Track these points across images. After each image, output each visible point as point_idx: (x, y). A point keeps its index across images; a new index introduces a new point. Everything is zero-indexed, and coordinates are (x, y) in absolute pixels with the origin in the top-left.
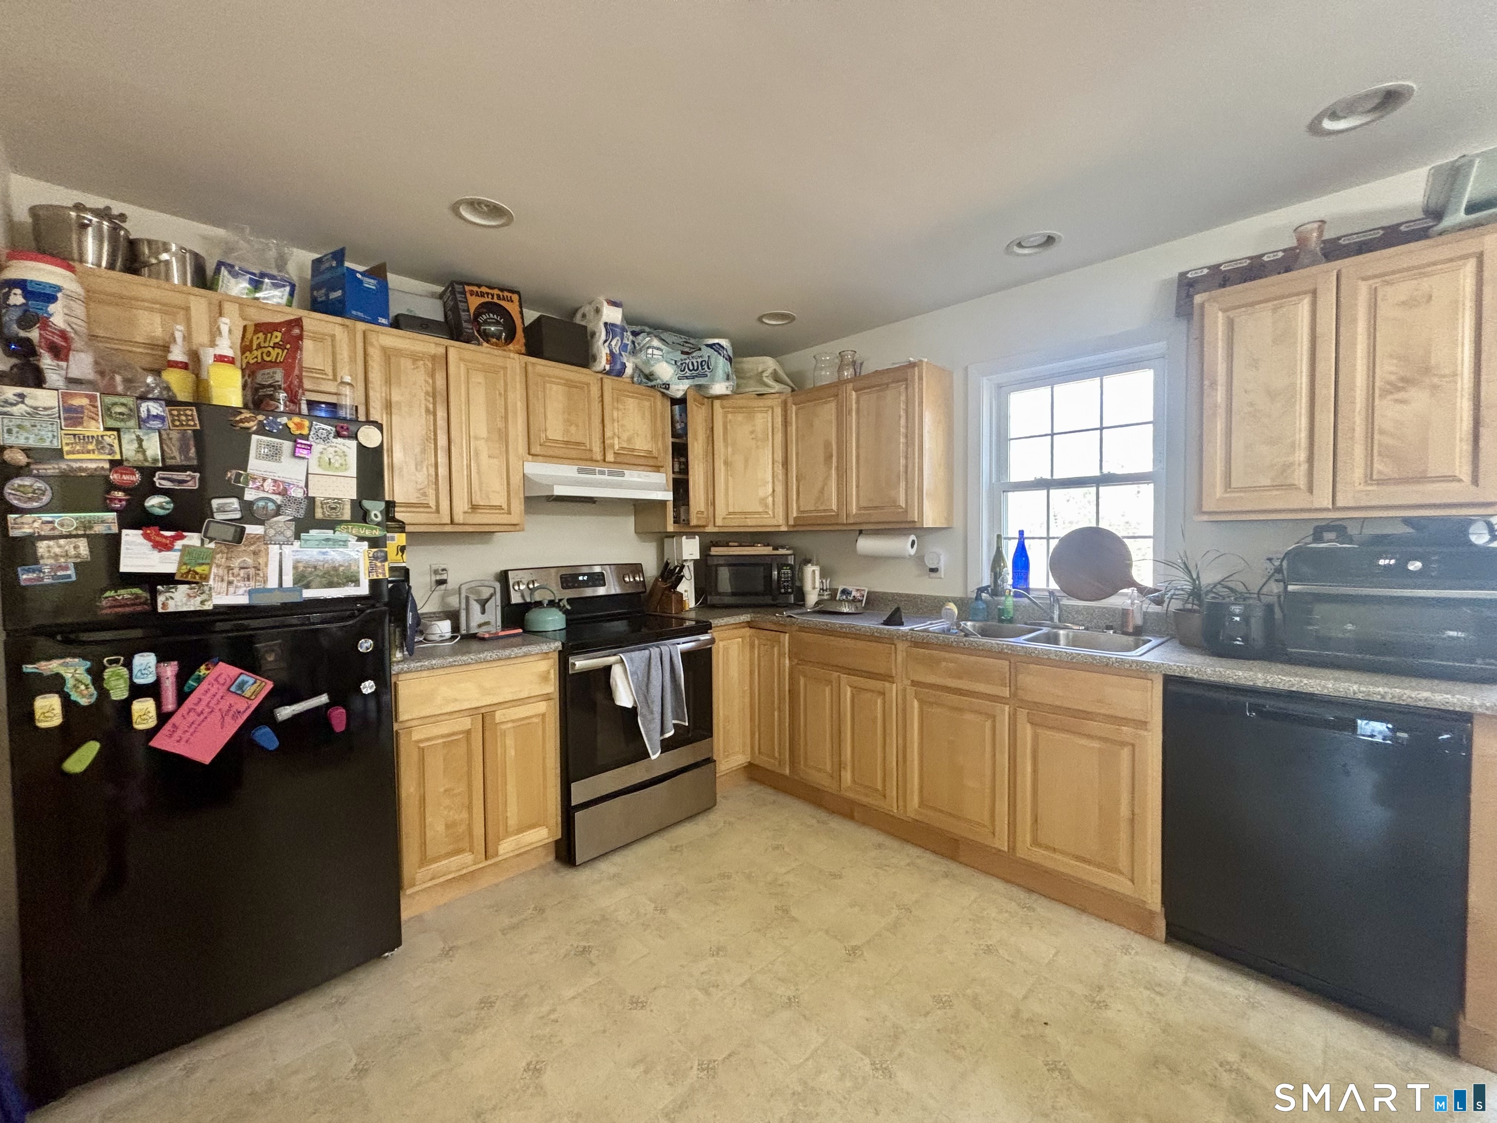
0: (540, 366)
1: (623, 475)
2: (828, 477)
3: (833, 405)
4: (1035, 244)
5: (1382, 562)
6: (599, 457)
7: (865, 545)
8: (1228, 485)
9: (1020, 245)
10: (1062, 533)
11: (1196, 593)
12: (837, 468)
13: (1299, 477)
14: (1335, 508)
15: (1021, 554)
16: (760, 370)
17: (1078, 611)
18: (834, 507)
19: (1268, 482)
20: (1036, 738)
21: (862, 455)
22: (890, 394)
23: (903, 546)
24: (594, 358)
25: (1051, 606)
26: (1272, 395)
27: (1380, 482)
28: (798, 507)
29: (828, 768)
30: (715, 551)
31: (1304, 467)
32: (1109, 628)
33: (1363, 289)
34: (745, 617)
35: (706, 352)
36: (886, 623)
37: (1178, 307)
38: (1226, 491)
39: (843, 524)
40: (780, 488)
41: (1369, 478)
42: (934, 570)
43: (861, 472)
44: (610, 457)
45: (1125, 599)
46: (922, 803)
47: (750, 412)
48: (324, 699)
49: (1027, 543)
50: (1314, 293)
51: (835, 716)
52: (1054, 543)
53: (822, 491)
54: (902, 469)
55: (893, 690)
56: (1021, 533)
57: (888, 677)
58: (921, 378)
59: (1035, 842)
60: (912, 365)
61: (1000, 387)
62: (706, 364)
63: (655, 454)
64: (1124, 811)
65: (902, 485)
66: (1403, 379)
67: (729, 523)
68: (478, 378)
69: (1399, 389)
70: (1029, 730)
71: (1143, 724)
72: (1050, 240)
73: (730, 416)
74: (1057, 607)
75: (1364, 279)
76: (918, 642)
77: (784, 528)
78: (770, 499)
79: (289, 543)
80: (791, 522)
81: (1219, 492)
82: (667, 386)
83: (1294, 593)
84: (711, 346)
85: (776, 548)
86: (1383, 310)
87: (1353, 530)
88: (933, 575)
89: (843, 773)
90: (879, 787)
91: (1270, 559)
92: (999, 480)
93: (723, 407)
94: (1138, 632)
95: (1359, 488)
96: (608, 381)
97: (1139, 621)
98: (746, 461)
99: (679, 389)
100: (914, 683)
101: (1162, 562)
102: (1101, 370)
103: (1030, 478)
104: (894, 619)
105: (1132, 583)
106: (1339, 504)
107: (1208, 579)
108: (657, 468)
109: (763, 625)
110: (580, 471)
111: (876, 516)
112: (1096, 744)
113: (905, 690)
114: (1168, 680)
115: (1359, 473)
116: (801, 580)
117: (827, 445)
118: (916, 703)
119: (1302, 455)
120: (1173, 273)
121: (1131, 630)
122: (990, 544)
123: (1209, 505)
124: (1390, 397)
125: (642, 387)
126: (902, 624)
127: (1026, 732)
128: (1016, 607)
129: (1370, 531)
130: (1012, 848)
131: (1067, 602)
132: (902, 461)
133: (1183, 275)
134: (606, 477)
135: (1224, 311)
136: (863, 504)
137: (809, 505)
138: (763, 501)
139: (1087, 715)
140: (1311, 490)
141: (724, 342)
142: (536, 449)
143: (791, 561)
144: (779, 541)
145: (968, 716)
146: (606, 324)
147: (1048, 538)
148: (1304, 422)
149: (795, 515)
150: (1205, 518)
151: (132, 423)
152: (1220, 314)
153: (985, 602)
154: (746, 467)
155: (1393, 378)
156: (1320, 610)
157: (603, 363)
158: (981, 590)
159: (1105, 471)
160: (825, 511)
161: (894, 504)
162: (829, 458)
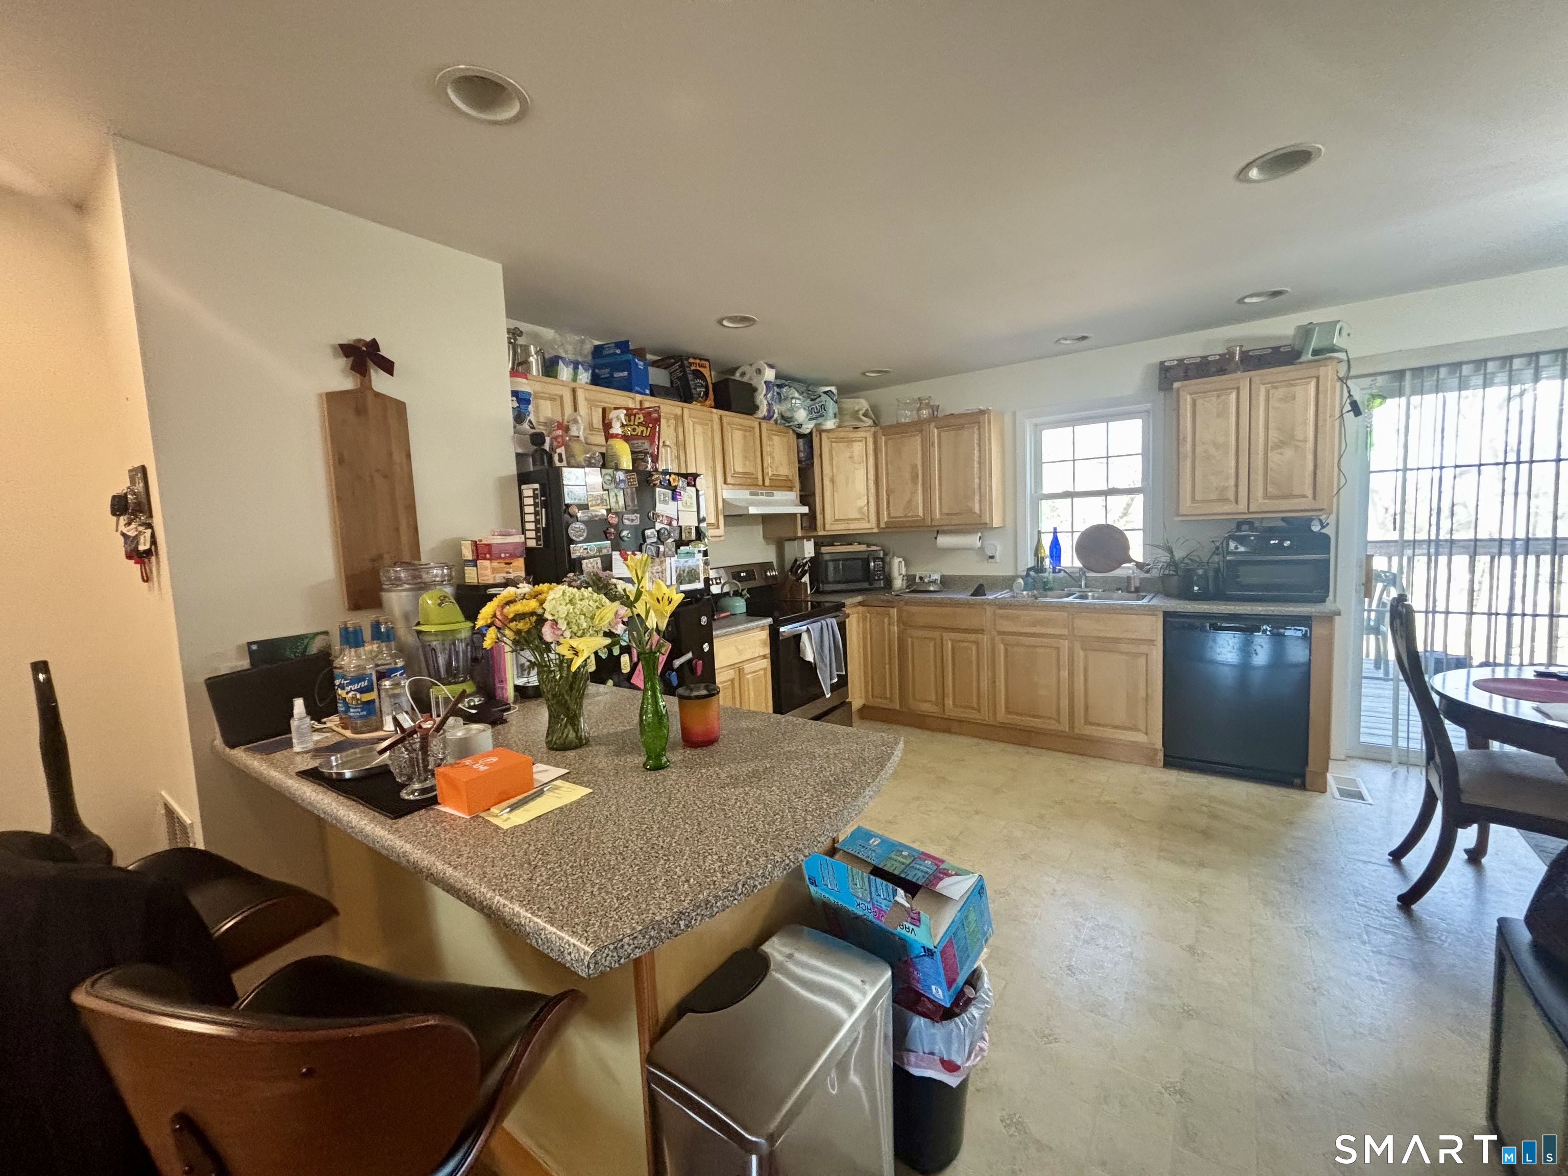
0: (728, 416)
1: (773, 495)
2: (914, 493)
3: (918, 439)
4: (1075, 339)
5: (1272, 542)
6: (760, 483)
7: (943, 541)
8: (1193, 500)
9: (1065, 339)
10: (1083, 529)
11: (1173, 564)
12: (923, 485)
13: (1231, 495)
14: (1249, 513)
15: (1055, 546)
16: (857, 408)
17: (1096, 579)
18: (921, 514)
19: (1214, 498)
20: (1086, 657)
21: (944, 476)
22: (965, 434)
23: (973, 540)
24: (757, 408)
25: (1080, 577)
26: (1216, 445)
27: (1270, 498)
28: (889, 514)
29: (933, 698)
30: (824, 549)
31: (1233, 489)
32: (1118, 589)
33: (1263, 388)
34: (859, 598)
35: (824, 397)
36: (972, 595)
37: (1160, 384)
38: (1192, 503)
39: (928, 526)
40: (872, 500)
41: (1266, 496)
42: (992, 557)
43: (944, 487)
44: (767, 483)
45: (1126, 570)
46: (1008, 711)
47: (850, 441)
48: (689, 655)
49: (1058, 535)
50: (1238, 389)
51: (939, 664)
52: (1076, 536)
53: (910, 501)
54: (976, 486)
55: (985, 639)
56: (1055, 529)
57: (981, 631)
58: (989, 422)
59: (1087, 722)
60: (982, 412)
61: (1036, 425)
62: (823, 407)
63: (790, 478)
64: (1142, 694)
65: (977, 497)
66: (1281, 441)
67: (835, 527)
68: (699, 429)
69: (1280, 447)
70: (1082, 653)
71: (1151, 642)
72: (1084, 338)
73: (834, 445)
74: (1083, 577)
75: (1264, 384)
76: (1001, 605)
77: (875, 530)
78: (866, 508)
79: (673, 556)
80: (883, 525)
81: (1188, 503)
82: (800, 426)
83: (1229, 561)
84: (825, 393)
85: (869, 545)
86: (1272, 403)
87: (1257, 524)
88: (991, 560)
89: (946, 702)
90: (975, 706)
91: (1213, 542)
92: (1036, 492)
93: (828, 438)
94: (1137, 590)
95: (1260, 501)
96: (764, 425)
97: (1138, 584)
98: (847, 478)
99: (807, 428)
100: (1000, 633)
101: (1148, 545)
102: (1107, 418)
103: (1060, 491)
104: (979, 591)
105: (1130, 561)
106: (1251, 510)
107: (1179, 554)
108: (791, 489)
109: (874, 603)
110: (752, 494)
111: (956, 520)
112: (1125, 657)
113: (993, 639)
114: (1166, 614)
115: (1260, 493)
116: (890, 568)
117: (914, 467)
118: (1002, 646)
119: (1232, 482)
120: (1157, 359)
121: (1133, 589)
122: (1032, 537)
123: (1183, 511)
124: (1275, 451)
125: (781, 427)
126: (985, 595)
127: (1080, 654)
128: (1054, 578)
129: (1266, 524)
130: (1072, 727)
131: (1091, 574)
132: (977, 481)
133: (1162, 363)
134: (764, 498)
135: (1190, 394)
136: (945, 511)
137: (898, 512)
138: (860, 510)
139: (1117, 640)
140: (1237, 502)
141: (833, 389)
142: (729, 480)
143: (881, 554)
144: (871, 540)
145: (1040, 650)
146: (765, 382)
147: (1072, 532)
148: (1233, 463)
149: (886, 519)
150: (1181, 518)
151: (613, 485)
152: (1188, 396)
153: (1034, 578)
154: (847, 484)
155: (1277, 441)
156: (1242, 569)
157: (763, 411)
158: (1029, 570)
159: (1110, 487)
160: (912, 516)
161: (971, 511)
162: (915, 478)
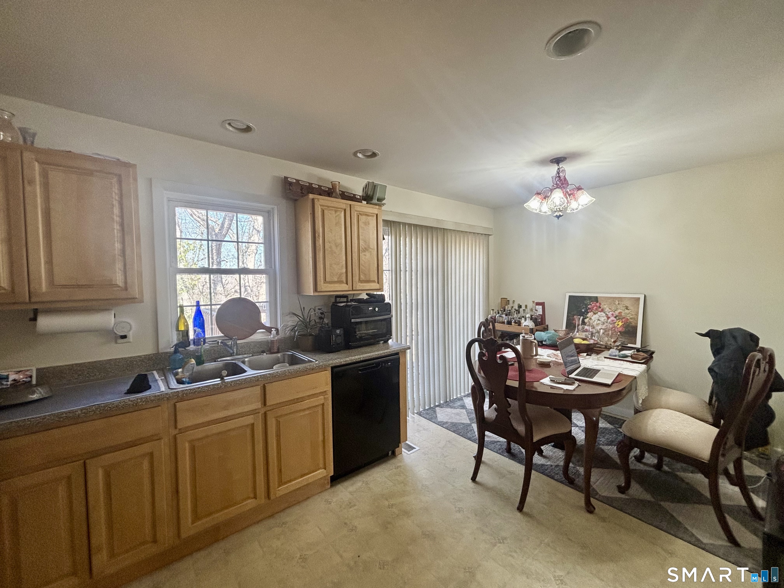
4: (239, 127)
5: (370, 309)
7: (50, 322)
9: (229, 124)
13: (344, 278)
19: (336, 280)
22: (97, 181)
26: (336, 244)
27: (362, 281)
32: (263, 352)
33: (356, 214)
38: (324, 283)
41: (360, 279)
42: (124, 337)
45: (260, 335)
54: (118, 252)
55: (163, 444)
56: (198, 302)
57: (156, 436)
60: (126, 165)
65: (119, 266)
69: (364, 251)
71: (325, 393)
72: (248, 129)
74: (235, 346)
75: (356, 211)
86: (360, 224)
88: (121, 341)
89: (94, 560)
92: (171, 266)
95: (358, 283)
100: (183, 430)
102: (237, 209)
105: (262, 326)
106: (354, 289)
111: (80, 294)
112: (308, 412)
113: (174, 441)
114: (333, 368)
115: (357, 278)
118: (187, 445)
123: (319, 288)
124: (362, 253)
127: (273, 422)
128: (200, 350)
133: (285, 178)
135: (320, 205)
136: (60, 281)
140: (347, 283)
147: (213, 305)
148: (344, 258)
155: (363, 248)
156: (360, 327)
161: (109, 282)
